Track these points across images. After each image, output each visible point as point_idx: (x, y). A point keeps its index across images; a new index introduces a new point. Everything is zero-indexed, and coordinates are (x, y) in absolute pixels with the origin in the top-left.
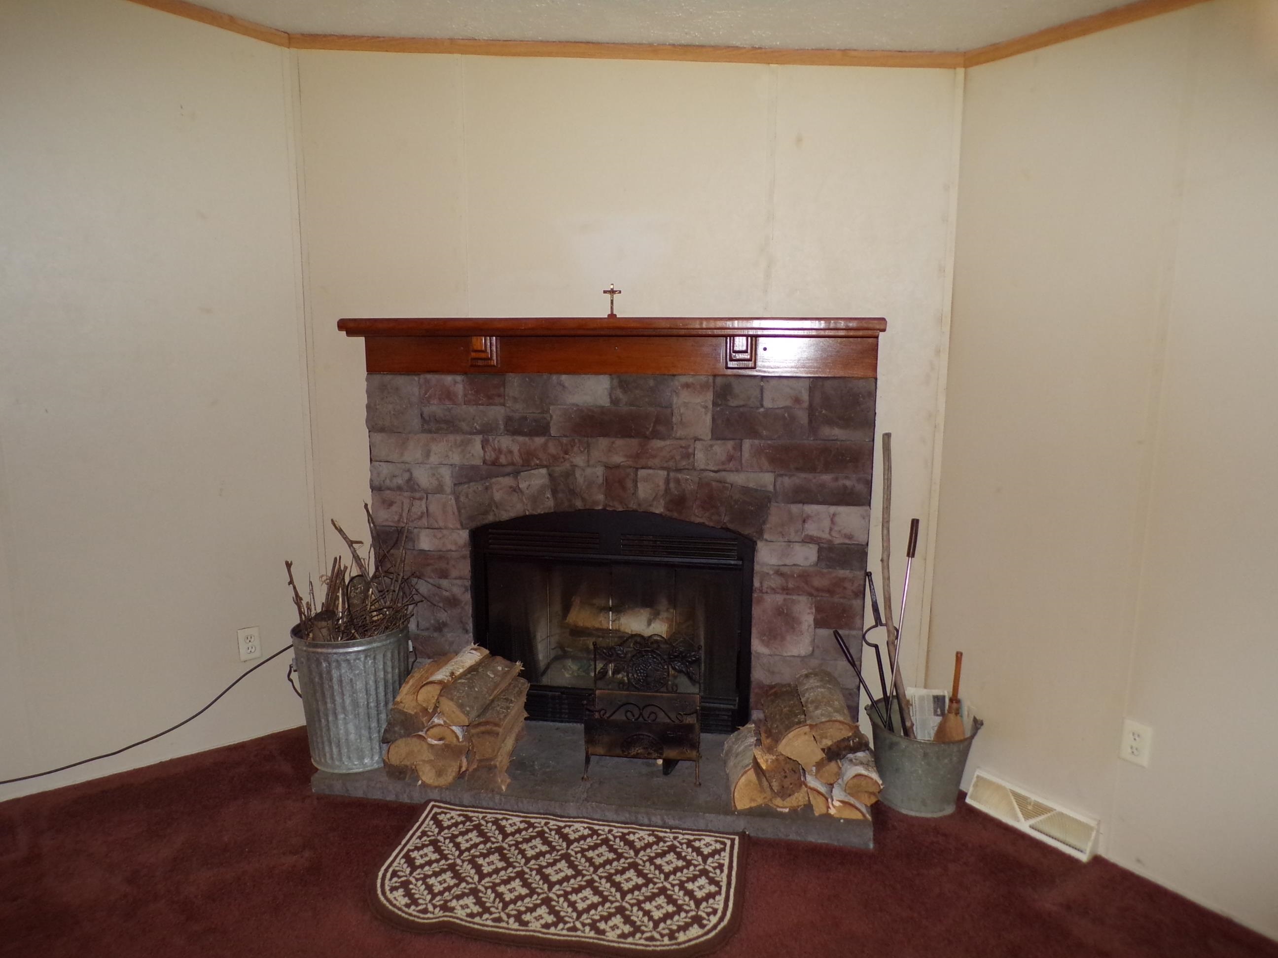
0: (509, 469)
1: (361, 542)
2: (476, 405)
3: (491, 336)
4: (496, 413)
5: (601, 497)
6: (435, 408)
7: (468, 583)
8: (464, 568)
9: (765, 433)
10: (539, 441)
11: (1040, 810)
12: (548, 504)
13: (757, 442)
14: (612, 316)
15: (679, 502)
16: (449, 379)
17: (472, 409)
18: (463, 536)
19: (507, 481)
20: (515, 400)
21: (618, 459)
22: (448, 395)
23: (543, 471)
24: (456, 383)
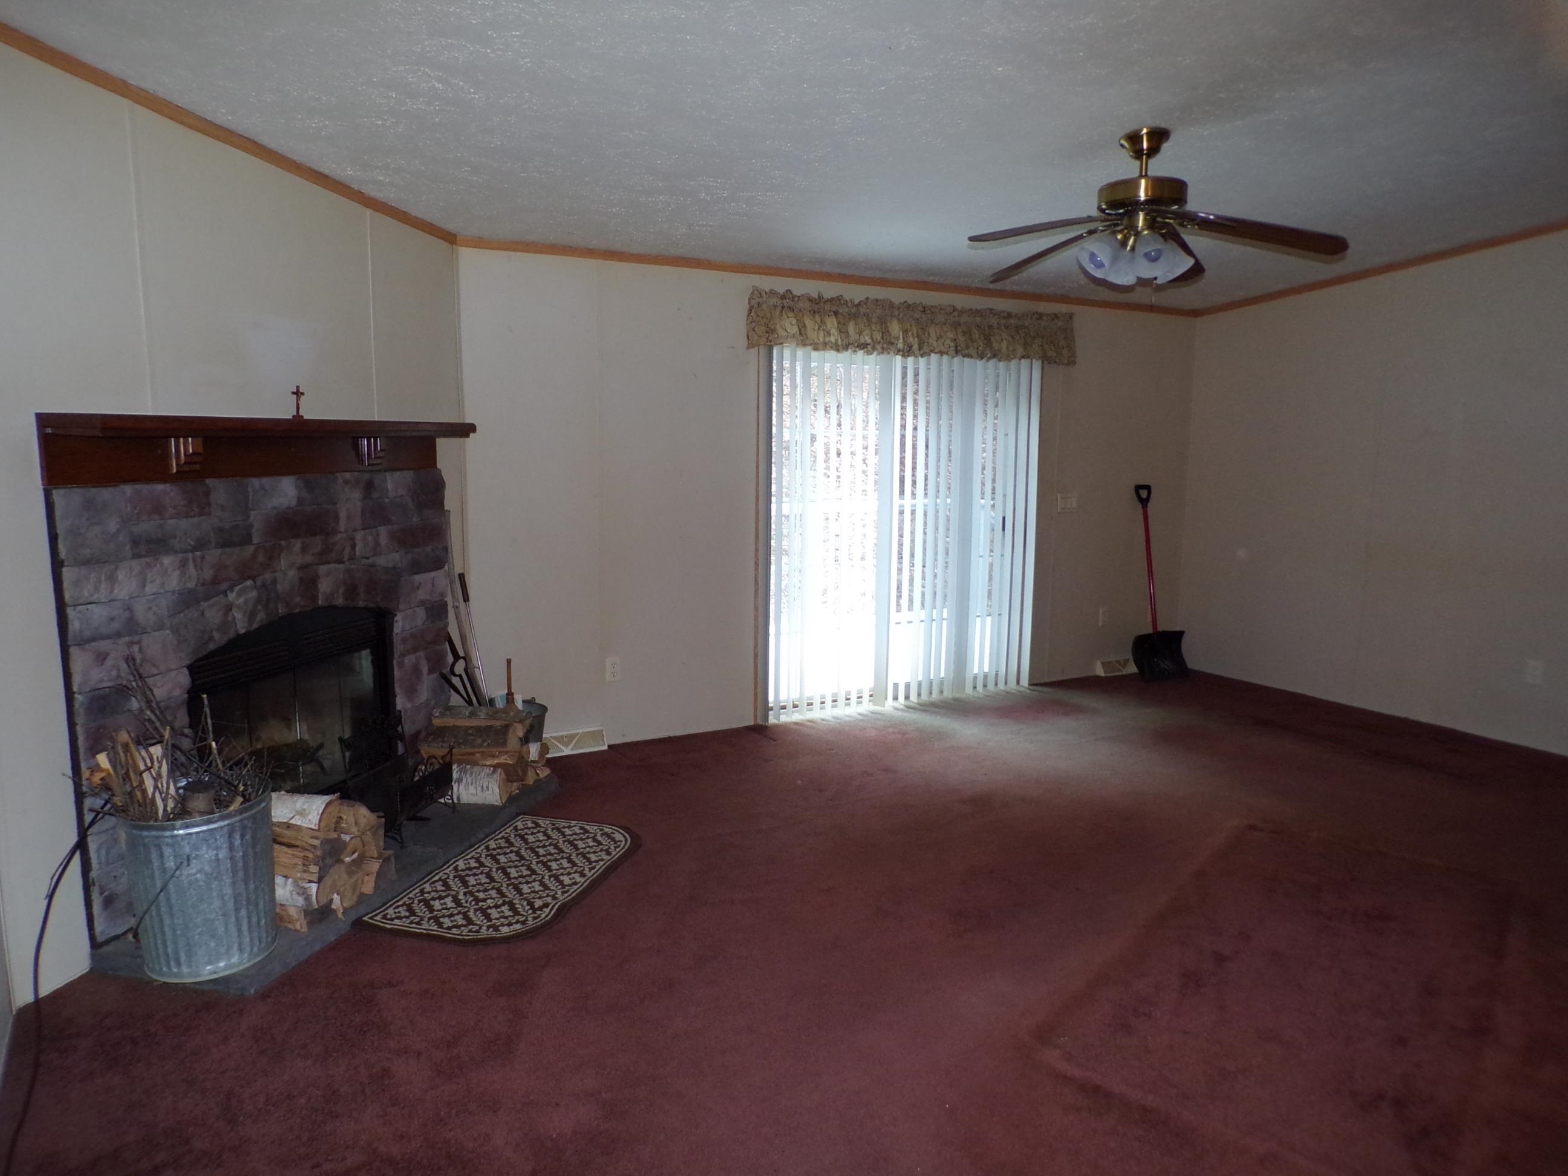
0: (222, 586)
2: (187, 517)
3: (185, 437)
4: (207, 524)
5: (299, 599)
6: (147, 527)
9: (394, 518)
10: (246, 550)
11: (571, 738)
12: (261, 616)
13: (390, 527)
14: (299, 417)
15: (352, 590)
17: (184, 523)
18: (183, 678)
19: (221, 600)
20: (223, 507)
21: (307, 558)
22: (157, 508)
23: (251, 581)
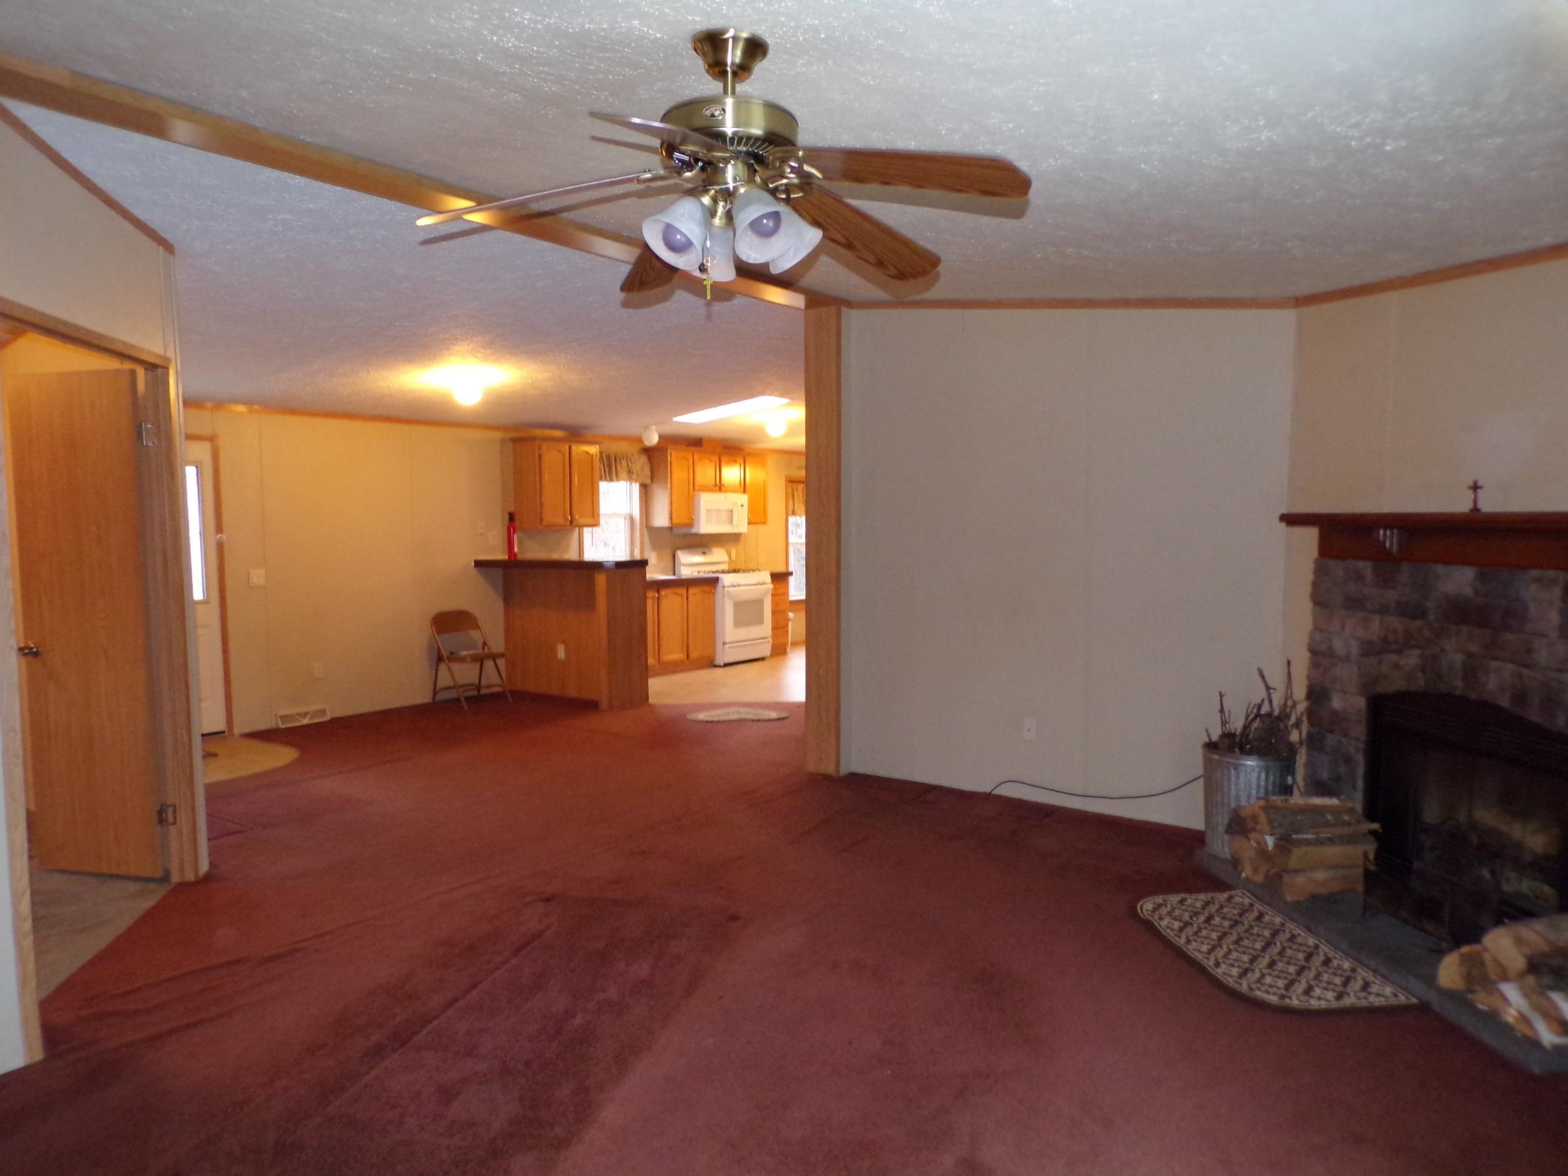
0: (1394, 647)
1: (1275, 689)
2: (1378, 587)
3: (1392, 528)
4: (1392, 596)
5: (1460, 683)
6: (1352, 588)
7: (1362, 746)
8: (1359, 731)
10: (1418, 623)
12: (1420, 683)
14: (1476, 510)
15: (1520, 697)
16: (1361, 564)
17: (1375, 591)
18: (1361, 702)
19: (1393, 658)
20: (1404, 586)
21: (1474, 648)
22: (1360, 577)
23: (1418, 652)
24: (1365, 567)
